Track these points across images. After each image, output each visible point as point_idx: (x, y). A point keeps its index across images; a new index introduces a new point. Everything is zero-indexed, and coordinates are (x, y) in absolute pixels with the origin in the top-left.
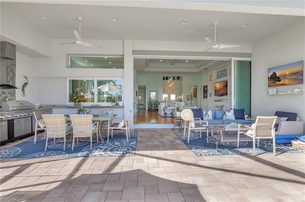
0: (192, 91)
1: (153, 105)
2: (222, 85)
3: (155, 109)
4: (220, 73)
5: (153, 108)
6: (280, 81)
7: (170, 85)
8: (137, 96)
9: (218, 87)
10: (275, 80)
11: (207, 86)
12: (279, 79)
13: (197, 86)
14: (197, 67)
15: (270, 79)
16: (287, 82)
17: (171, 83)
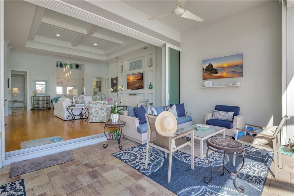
0: (94, 84)
1: (41, 102)
2: (137, 77)
3: (44, 107)
4: (134, 64)
5: (41, 106)
6: (217, 73)
7: (66, 75)
8: (8, 87)
9: (132, 80)
10: (211, 72)
11: (116, 79)
12: (216, 71)
13: (101, 78)
14: (106, 55)
15: (206, 70)
16: (224, 74)
17: (68, 73)
